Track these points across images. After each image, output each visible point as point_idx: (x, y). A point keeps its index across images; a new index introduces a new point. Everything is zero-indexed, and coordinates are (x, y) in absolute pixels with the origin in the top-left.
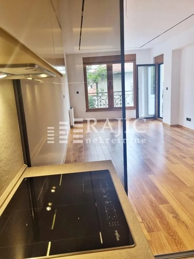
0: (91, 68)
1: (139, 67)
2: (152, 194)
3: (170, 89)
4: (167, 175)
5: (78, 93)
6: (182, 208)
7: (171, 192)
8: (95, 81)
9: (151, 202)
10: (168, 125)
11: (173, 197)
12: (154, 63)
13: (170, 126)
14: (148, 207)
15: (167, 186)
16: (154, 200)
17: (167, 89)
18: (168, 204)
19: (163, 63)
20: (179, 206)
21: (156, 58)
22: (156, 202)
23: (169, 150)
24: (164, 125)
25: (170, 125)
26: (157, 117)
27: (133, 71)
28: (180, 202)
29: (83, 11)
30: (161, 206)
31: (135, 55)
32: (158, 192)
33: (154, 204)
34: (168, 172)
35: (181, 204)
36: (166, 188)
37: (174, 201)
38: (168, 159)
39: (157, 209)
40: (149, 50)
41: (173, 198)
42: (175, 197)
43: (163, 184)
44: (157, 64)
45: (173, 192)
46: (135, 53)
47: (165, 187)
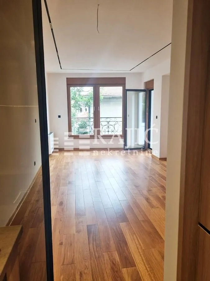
0: (83, 90)
1: (127, 92)
2: (117, 251)
3: (159, 117)
4: (142, 223)
5: (59, 117)
6: (149, 274)
7: (141, 248)
8: (87, 104)
9: (113, 263)
10: (157, 158)
11: (142, 256)
12: (145, 89)
13: (158, 160)
14: (108, 272)
15: (139, 240)
16: (118, 261)
17: (157, 118)
18: (134, 268)
19: (153, 90)
20: (147, 270)
21: (146, 83)
22: (120, 263)
23: (152, 189)
24: (153, 157)
25: (159, 157)
26: (147, 147)
27: (122, 96)
28: (149, 264)
29: (50, 22)
30: (124, 270)
31: (124, 79)
32: (125, 248)
33: (115, 267)
34: (144, 219)
35: (150, 267)
36: (137, 243)
37: (142, 263)
38: (148, 202)
39: (118, 276)
40: (140, 74)
41: (142, 258)
42: (144, 256)
43: (135, 236)
44: (148, 90)
45: (143, 248)
46: (124, 77)
47: (136, 241)
